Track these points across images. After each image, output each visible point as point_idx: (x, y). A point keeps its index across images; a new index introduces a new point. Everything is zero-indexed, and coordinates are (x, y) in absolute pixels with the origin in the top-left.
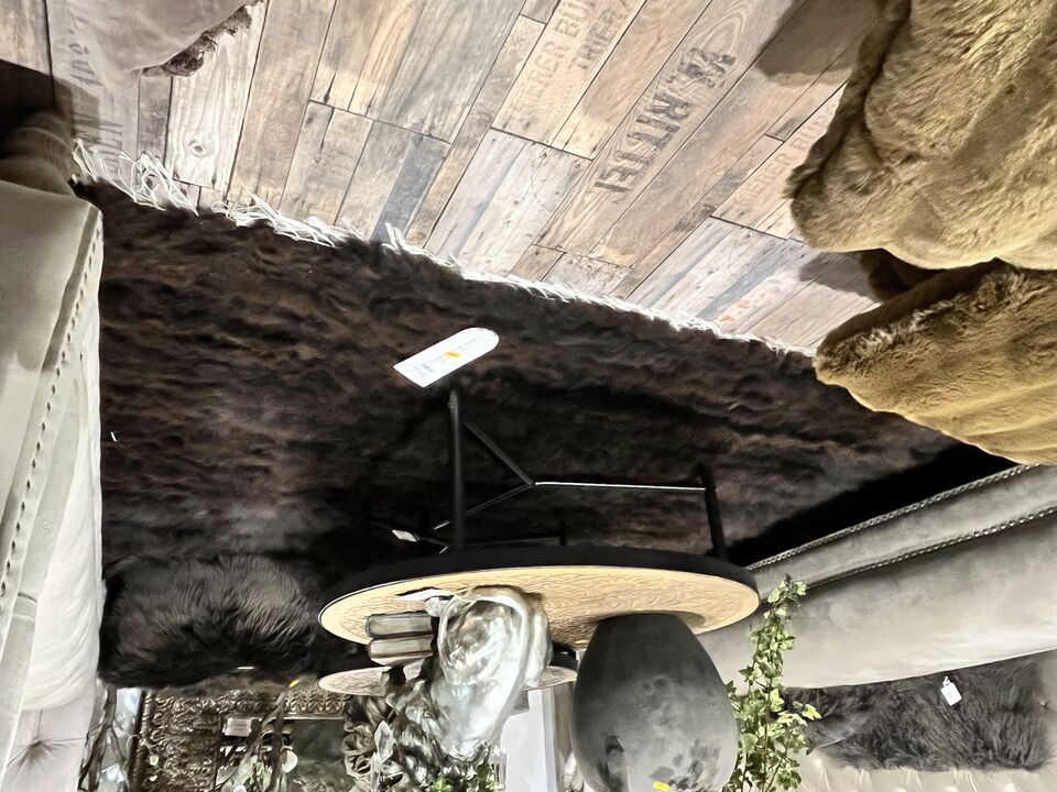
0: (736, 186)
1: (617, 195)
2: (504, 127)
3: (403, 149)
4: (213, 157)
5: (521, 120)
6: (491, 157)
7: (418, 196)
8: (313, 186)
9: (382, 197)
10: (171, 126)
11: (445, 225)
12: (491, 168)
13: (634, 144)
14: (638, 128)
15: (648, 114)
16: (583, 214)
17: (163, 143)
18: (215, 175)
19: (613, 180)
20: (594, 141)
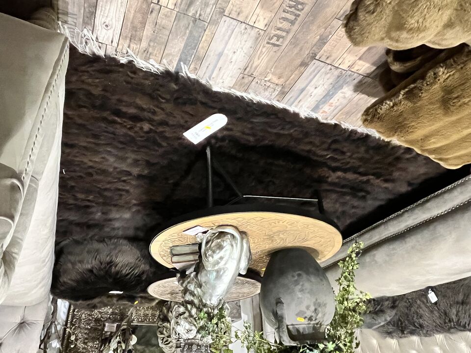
0: (325, 43)
1: (276, 48)
2: (229, 15)
3: (188, 26)
4: (112, 30)
5: (236, 11)
6: (224, 29)
7: (194, 50)
8: (152, 44)
9: (180, 49)
10: (96, 15)
11: (205, 64)
12: (224, 35)
13: (282, 23)
14: (284, 15)
15: (287, 8)
16: (262, 58)
17: (93, 23)
18: (113, 38)
19: (274, 41)
20: (266, 22)
